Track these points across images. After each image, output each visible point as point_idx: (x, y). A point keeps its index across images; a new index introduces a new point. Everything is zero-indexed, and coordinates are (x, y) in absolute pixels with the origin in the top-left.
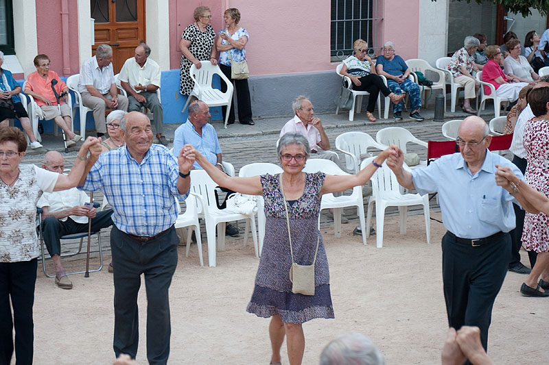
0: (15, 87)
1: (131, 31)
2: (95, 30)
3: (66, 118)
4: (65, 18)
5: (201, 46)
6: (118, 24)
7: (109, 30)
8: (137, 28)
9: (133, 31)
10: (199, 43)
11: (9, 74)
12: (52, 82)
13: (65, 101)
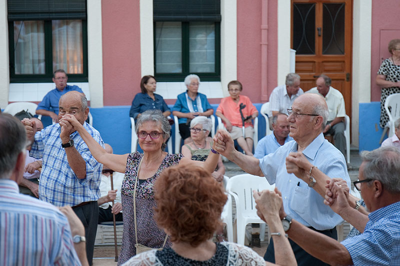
0: (207, 110)
1: (338, 64)
2: (296, 62)
3: (248, 140)
4: (264, 49)
5: (394, 79)
6: (324, 57)
7: (315, 62)
8: (344, 62)
9: (341, 63)
10: (392, 76)
11: (203, 97)
12: (240, 106)
13: (252, 124)
